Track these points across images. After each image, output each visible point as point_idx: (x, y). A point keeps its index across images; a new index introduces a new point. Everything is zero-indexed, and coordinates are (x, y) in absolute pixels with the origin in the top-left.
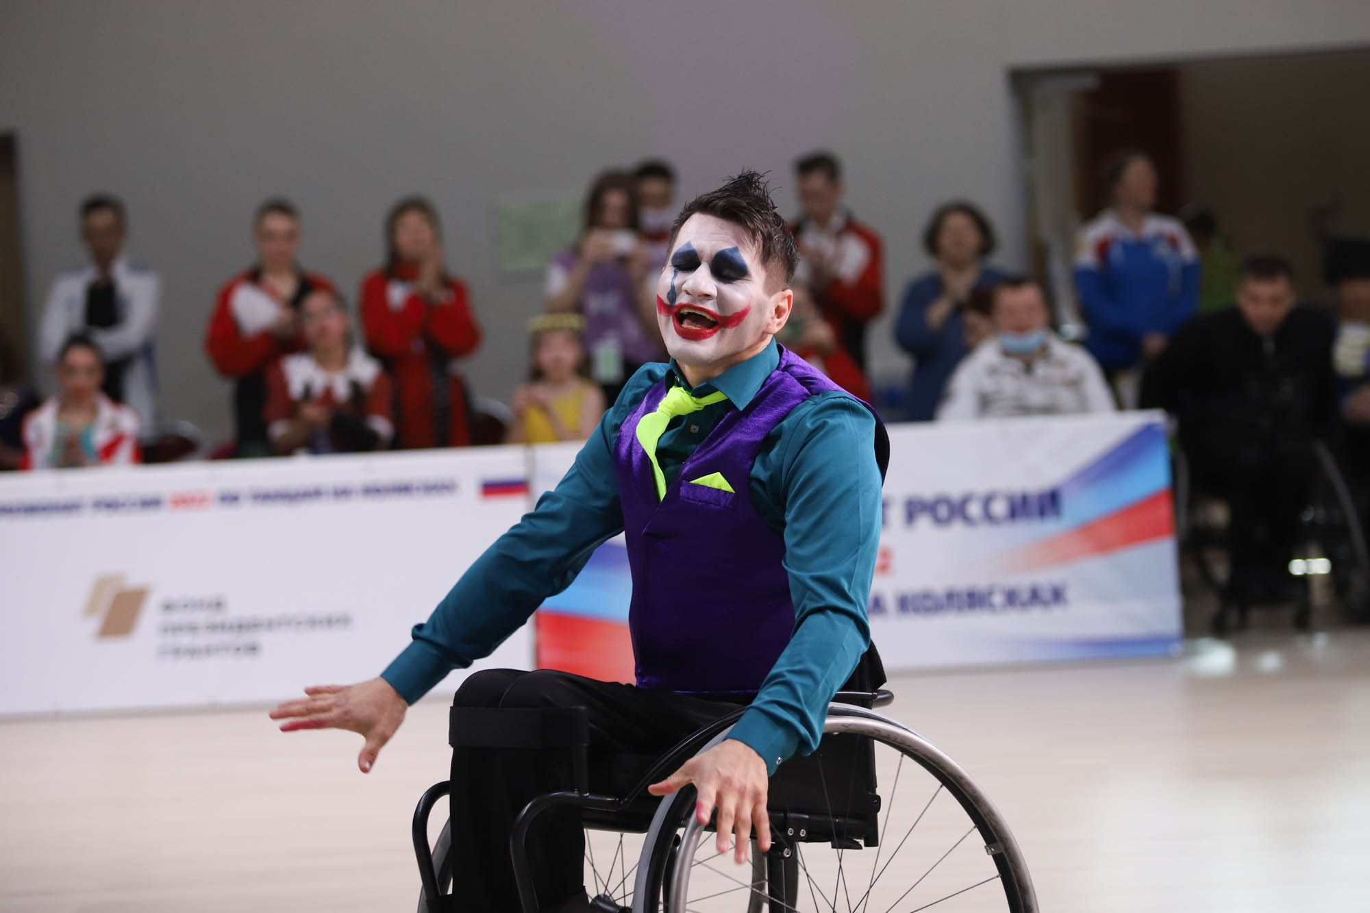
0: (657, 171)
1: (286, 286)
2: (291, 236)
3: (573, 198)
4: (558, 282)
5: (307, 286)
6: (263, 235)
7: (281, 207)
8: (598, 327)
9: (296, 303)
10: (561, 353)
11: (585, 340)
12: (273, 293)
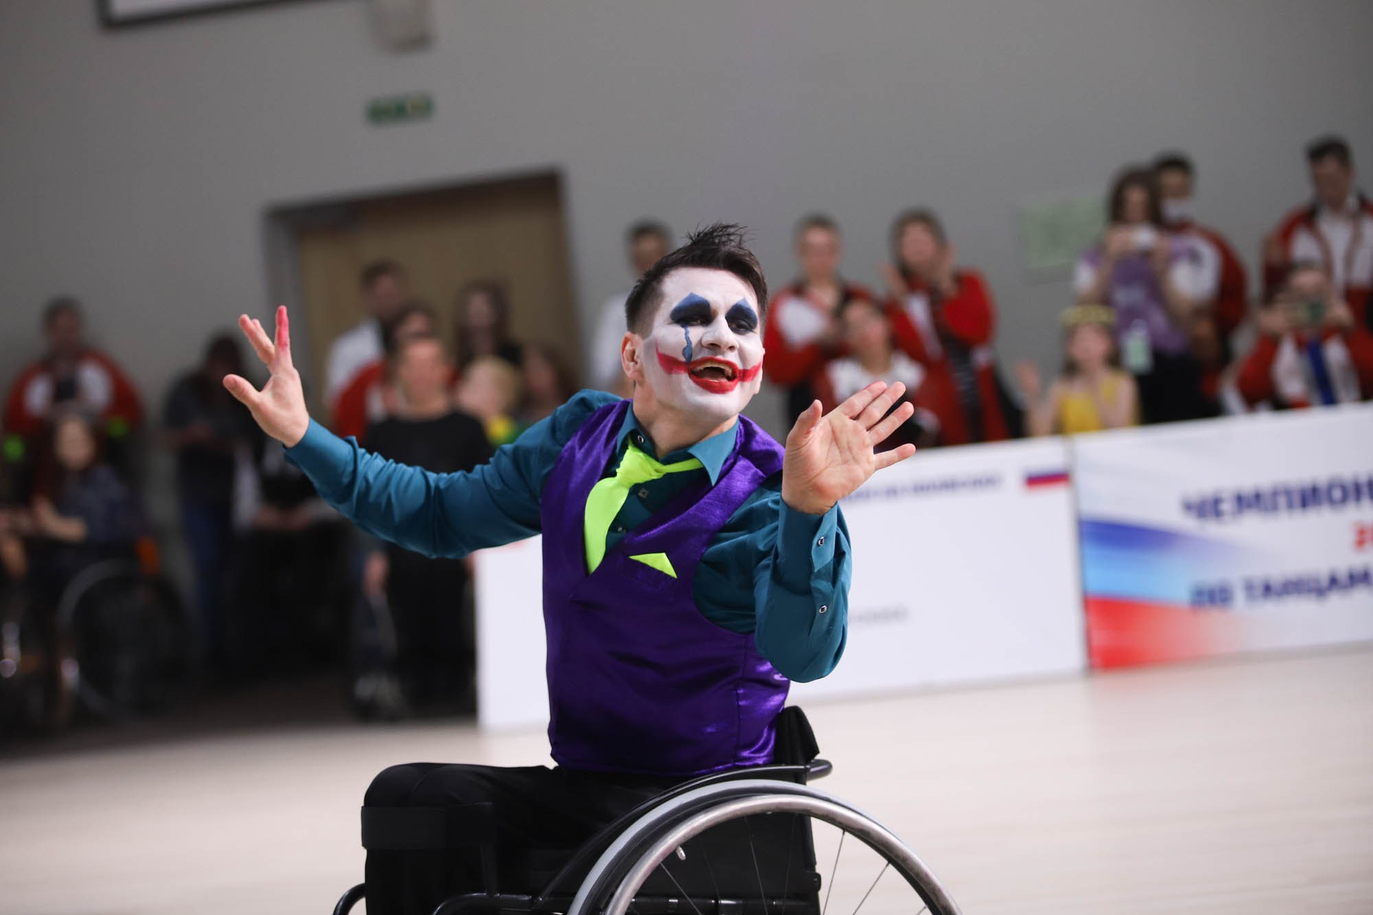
0: (1176, 164)
1: (828, 296)
2: (833, 249)
3: (1096, 194)
4: (1086, 278)
5: (849, 295)
6: (803, 249)
7: (820, 222)
8: (1129, 317)
9: (838, 314)
10: (1092, 345)
11: (1114, 333)
12: (817, 305)
